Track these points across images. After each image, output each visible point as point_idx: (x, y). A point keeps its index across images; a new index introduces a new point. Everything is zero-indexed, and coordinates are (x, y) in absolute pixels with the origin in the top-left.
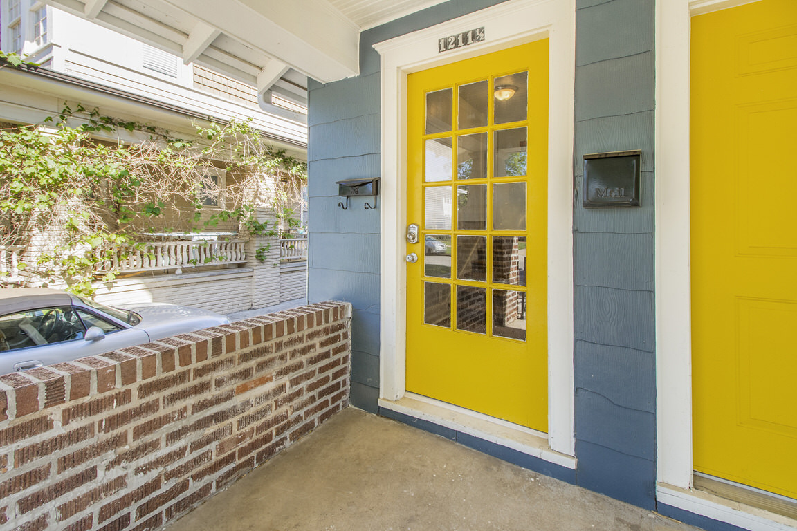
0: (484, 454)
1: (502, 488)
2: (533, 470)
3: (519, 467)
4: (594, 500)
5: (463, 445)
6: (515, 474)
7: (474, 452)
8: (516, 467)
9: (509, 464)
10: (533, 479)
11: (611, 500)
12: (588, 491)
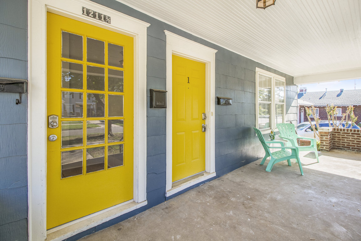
0: (111, 226)
1: (132, 230)
2: (132, 216)
3: (127, 220)
4: (154, 210)
5: (100, 231)
6: (129, 222)
7: (107, 229)
8: (126, 220)
9: (123, 222)
10: (135, 219)
11: (156, 206)
12: (150, 209)
